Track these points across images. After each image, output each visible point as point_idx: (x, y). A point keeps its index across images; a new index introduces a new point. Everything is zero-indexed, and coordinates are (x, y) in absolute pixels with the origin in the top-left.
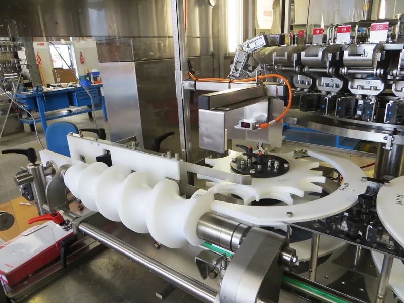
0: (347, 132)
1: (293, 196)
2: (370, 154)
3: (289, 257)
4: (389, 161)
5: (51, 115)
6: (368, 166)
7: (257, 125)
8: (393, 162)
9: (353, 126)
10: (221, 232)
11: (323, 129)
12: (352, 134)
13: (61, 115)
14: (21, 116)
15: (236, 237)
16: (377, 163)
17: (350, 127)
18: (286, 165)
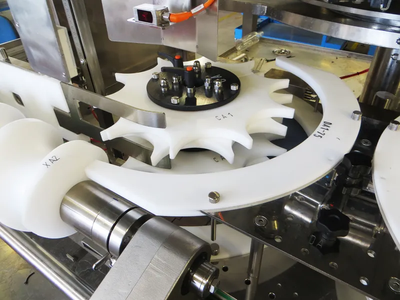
0: (338, 29)
1: (236, 146)
2: (359, 56)
3: (202, 283)
4: (387, 70)
6: (358, 74)
7: (166, 17)
8: (392, 72)
9: (348, 20)
10: (95, 219)
11: (303, 24)
12: (345, 32)
15: (118, 234)
16: (371, 71)
17: (343, 20)
18: (234, 88)
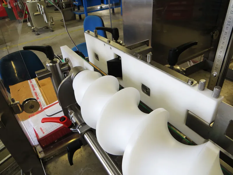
5: (91, 9)
13: (96, 10)
14: (74, 10)
